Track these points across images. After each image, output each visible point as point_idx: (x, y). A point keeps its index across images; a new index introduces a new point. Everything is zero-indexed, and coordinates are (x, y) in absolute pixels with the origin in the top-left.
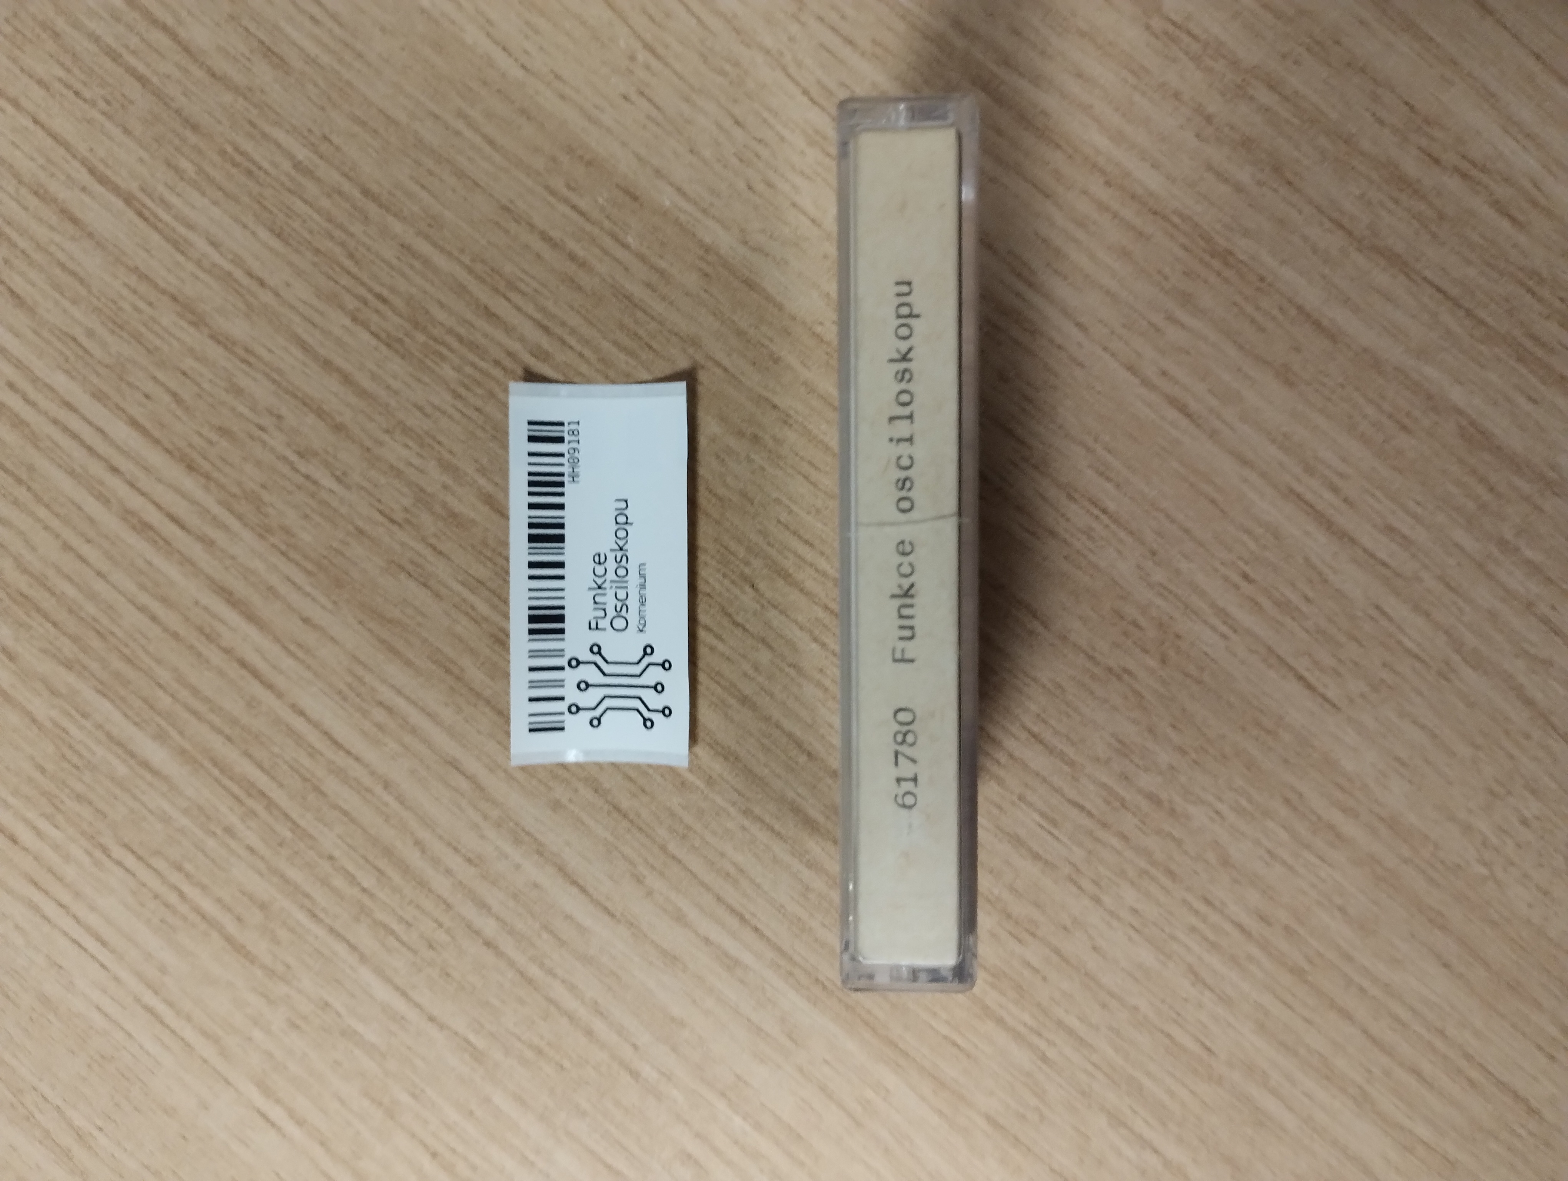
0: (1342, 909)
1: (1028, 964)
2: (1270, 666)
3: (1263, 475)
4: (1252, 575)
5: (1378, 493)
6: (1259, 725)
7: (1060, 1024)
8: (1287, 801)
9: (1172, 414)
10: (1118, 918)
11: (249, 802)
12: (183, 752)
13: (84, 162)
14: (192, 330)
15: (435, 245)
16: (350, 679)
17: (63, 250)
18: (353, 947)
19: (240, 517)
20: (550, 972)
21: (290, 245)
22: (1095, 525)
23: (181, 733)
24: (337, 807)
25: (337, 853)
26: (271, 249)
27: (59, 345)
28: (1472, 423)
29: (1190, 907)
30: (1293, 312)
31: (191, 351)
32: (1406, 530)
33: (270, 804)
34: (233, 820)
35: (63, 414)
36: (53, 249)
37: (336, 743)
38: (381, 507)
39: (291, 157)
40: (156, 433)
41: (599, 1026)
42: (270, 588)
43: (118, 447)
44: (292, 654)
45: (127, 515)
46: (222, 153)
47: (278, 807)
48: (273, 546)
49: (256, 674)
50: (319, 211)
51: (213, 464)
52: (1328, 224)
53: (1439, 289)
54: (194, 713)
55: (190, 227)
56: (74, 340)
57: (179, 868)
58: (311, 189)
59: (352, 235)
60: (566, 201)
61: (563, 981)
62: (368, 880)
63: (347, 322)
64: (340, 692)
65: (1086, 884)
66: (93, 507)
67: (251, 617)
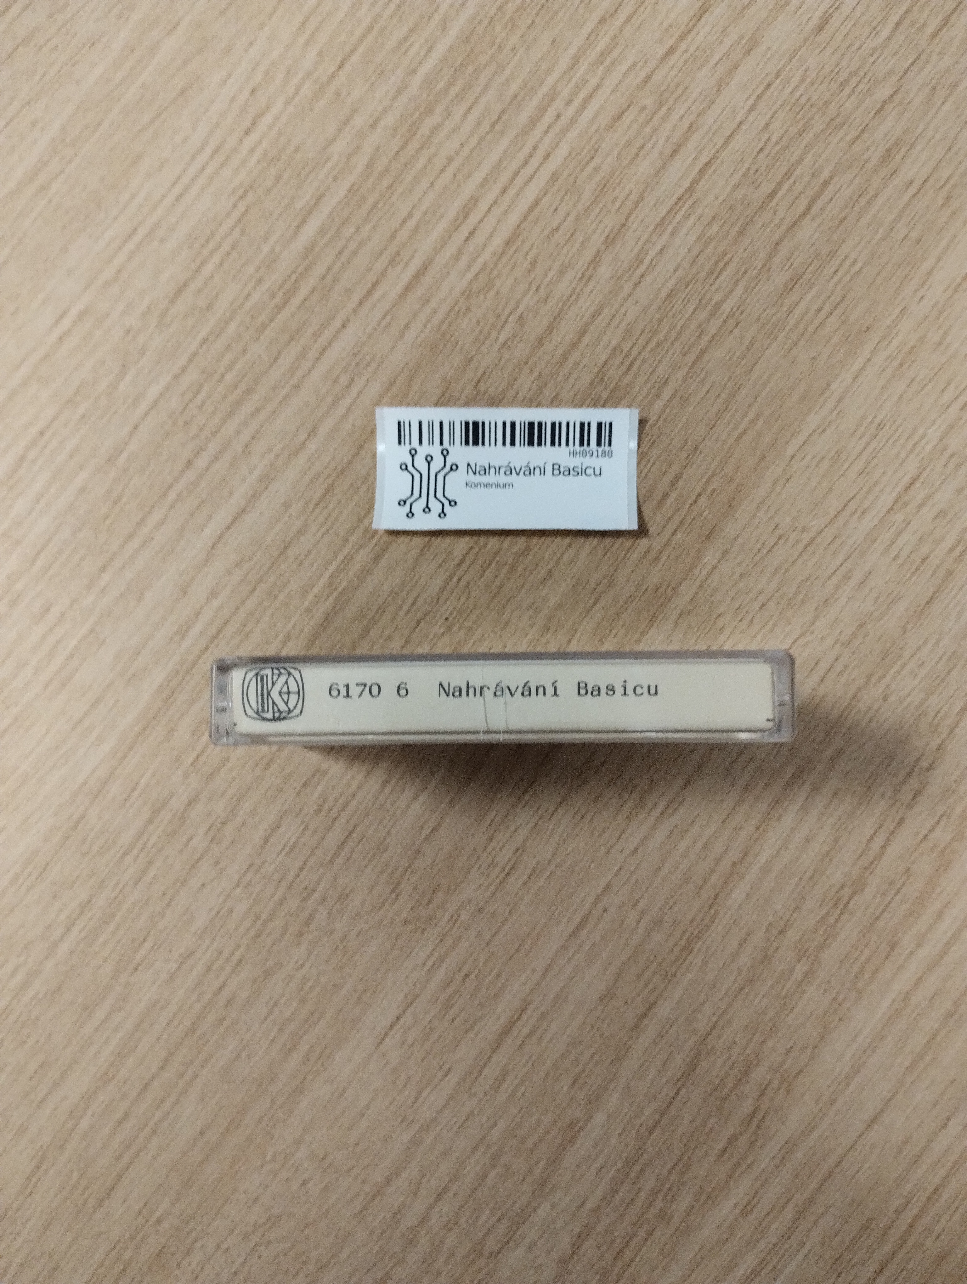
0: (238, 1057)
1: (191, 838)
2: (406, 996)
3: (538, 984)
4: (468, 980)
5: (530, 1064)
6: (365, 991)
7: (150, 863)
8: (312, 1014)
9: (577, 919)
10: (225, 901)
11: (280, 295)
12: (313, 246)
13: (714, 158)
14: (602, 239)
15: (669, 401)
16: (368, 358)
17: (653, 148)
18: (183, 370)
19: (476, 277)
20: (171, 507)
21: (664, 303)
22: (499, 868)
23: (326, 245)
24: (279, 353)
25: (248, 355)
26: (660, 290)
27: (588, 148)
28: (580, 1129)
29: (235, 950)
30: (652, 998)
31: (589, 238)
32: (504, 1086)
33: (279, 308)
34: (268, 284)
35: (540, 153)
36: (654, 140)
37: (324, 350)
38: (487, 374)
39: (724, 300)
40: (530, 218)
41: (135, 543)
42: (428, 301)
43: (520, 192)
44: (383, 319)
45: (474, 200)
46: (725, 253)
47: (278, 313)
48: (458, 301)
49: (369, 294)
50: (688, 320)
51: (511, 257)
52: (714, 1020)
53: (673, 1100)
54: (341, 252)
55: (673, 234)
56: (592, 158)
57: (233, 247)
58: (703, 315)
59: (673, 344)
60: (704, 489)
61: (166, 516)
62: (230, 378)
63: (613, 344)
64: (359, 351)
65: (249, 875)
66: (478, 177)
67: (408, 289)
